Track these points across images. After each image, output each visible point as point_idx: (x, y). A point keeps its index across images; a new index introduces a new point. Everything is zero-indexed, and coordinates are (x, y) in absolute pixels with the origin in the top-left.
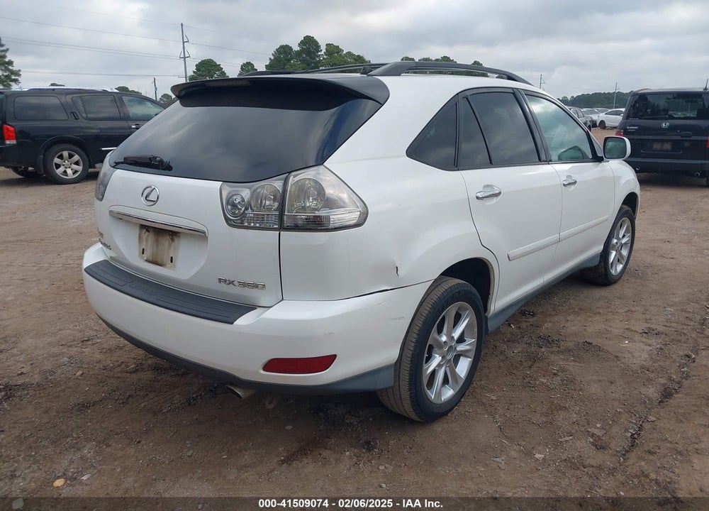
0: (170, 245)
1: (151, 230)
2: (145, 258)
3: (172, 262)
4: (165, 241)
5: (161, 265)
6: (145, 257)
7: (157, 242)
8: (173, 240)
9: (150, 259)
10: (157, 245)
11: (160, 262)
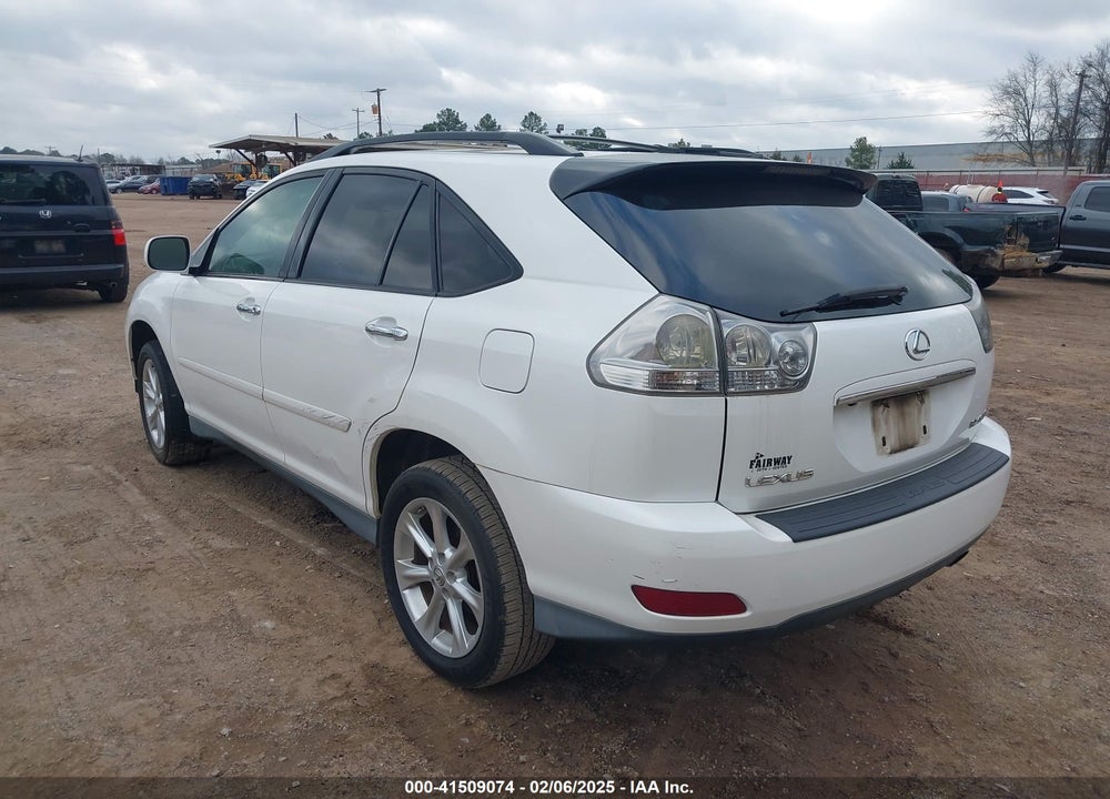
0: (920, 412)
1: (891, 404)
2: (889, 451)
3: (925, 433)
4: (912, 408)
5: (912, 447)
6: (888, 448)
7: (903, 415)
8: (922, 402)
9: (897, 446)
10: (904, 419)
11: (910, 443)
